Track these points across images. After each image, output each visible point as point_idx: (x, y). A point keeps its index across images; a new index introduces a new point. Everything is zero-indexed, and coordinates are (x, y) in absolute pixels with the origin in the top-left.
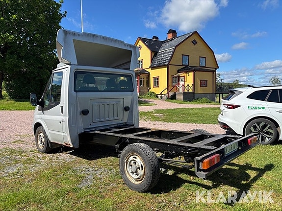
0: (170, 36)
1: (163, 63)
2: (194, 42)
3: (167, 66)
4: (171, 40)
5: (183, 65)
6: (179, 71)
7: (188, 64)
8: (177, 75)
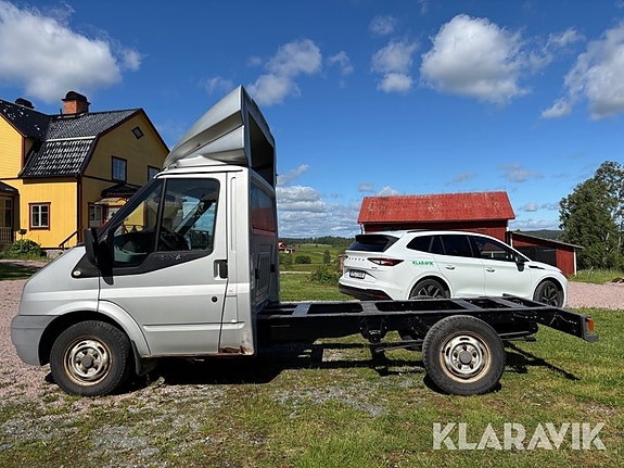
0: (71, 108)
1: (66, 170)
2: (138, 133)
3: (78, 179)
4: (77, 117)
5: (113, 181)
6: (105, 194)
7: (123, 179)
8: (103, 201)
